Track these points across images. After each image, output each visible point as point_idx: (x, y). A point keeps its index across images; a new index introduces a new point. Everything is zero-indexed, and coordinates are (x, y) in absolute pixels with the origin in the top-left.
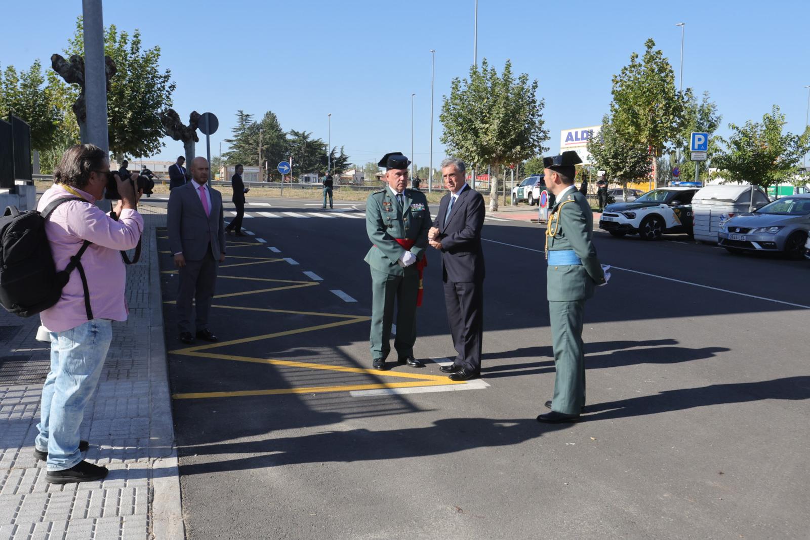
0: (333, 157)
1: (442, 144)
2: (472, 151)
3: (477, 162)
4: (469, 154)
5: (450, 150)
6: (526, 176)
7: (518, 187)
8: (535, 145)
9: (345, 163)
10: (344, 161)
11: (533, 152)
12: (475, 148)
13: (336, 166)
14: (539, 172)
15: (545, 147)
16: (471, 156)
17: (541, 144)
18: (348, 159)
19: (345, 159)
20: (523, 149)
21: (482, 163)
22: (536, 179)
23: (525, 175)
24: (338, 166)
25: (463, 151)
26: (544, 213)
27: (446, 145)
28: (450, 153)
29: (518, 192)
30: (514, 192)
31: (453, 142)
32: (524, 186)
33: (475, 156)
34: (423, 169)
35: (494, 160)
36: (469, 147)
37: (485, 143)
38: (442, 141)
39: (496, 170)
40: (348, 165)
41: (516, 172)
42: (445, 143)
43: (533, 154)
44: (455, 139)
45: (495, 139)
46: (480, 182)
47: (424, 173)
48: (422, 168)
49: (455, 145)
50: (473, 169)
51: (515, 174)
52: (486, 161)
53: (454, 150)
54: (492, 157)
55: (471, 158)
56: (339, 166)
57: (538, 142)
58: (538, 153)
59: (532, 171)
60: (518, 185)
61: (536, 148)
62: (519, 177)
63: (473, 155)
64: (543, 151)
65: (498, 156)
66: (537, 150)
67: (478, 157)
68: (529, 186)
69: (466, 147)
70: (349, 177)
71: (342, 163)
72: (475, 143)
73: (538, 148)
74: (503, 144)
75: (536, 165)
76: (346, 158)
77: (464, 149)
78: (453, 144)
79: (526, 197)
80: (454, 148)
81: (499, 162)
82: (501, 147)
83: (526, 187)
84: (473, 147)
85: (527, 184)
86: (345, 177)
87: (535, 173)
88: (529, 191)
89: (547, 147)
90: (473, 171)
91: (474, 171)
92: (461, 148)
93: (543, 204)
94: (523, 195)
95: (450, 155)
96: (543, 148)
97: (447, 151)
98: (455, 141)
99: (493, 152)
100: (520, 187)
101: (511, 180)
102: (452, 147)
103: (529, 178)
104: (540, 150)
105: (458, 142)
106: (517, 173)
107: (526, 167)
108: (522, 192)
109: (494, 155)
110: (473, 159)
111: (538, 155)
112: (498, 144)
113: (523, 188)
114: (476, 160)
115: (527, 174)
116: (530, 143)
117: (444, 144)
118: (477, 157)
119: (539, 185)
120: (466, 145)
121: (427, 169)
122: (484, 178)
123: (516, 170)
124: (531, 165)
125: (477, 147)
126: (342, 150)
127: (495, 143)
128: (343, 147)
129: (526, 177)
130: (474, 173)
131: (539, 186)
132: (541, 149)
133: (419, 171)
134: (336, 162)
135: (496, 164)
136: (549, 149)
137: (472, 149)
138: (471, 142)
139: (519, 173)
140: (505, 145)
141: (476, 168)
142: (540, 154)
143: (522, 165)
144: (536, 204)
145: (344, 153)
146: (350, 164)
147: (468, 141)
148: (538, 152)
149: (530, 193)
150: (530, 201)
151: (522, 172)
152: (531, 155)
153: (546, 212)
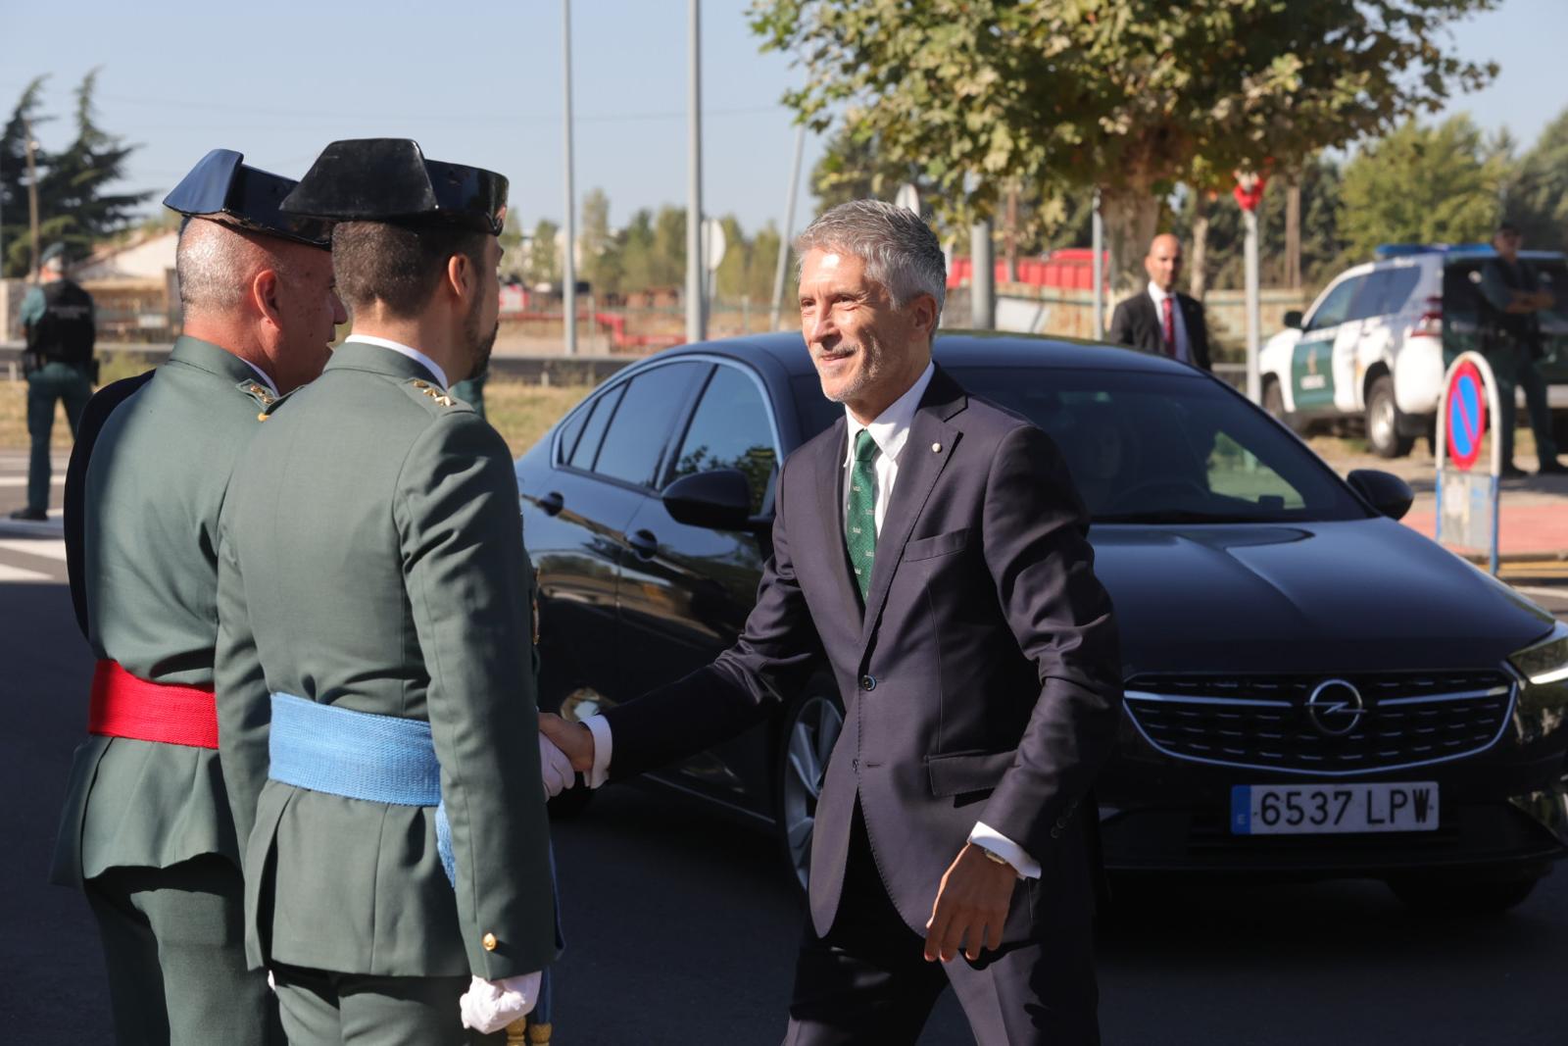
0: (26, 147)
1: (765, 48)
2: (968, 100)
3: (1007, 171)
4: (949, 115)
5: (816, 95)
6: (1354, 252)
7: (1293, 335)
8: (1395, 44)
9: (106, 190)
10: (99, 179)
11: (1382, 88)
12: (988, 76)
13: (48, 210)
14: (1441, 227)
15: (1464, 58)
16: (964, 131)
17: (1440, 39)
18: (127, 164)
19: (108, 165)
20: (1318, 75)
21: (1041, 175)
22: (1415, 274)
23: (1344, 245)
24: (60, 211)
25: (905, 96)
26: (1473, 507)
27: (789, 55)
28: (822, 116)
29: (1298, 370)
30: (1265, 368)
31: (839, 37)
32: (1336, 323)
33: (988, 129)
34: (653, 224)
35: (1123, 151)
36: (948, 71)
37: (1060, 44)
38: (760, 28)
39: (1135, 223)
40: (131, 200)
41: (1282, 228)
42: (781, 43)
43: (1387, 109)
44: (850, 18)
45: (1125, 14)
46: (1042, 301)
47: (661, 249)
48: (643, 219)
49: (849, 55)
50: (985, 217)
51: (1273, 245)
52: (1064, 163)
53: (845, 93)
54: (1105, 138)
55: (967, 145)
56: (73, 211)
57: (1416, 23)
58: (1416, 101)
59: (1394, 216)
60: (1292, 320)
61: (1401, 64)
62: (1306, 260)
63: (975, 120)
64: (1450, 82)
65: (1149, 131)
66: (1409, 78)
67: (1015, 138)
68: (1372, 322)
69: (930, 74)
70: (139, 285)
71: (85, 190)
72: (986, 43)
73: (1416, 68)
74: (1179, 45)
75: (1419, 178)
76: (115, 156)
77: (915, 82)
78: (835, 50)
79: (1348, 396)
80: (846, 79)
81: (1155, 165)
82: (1166, 66)
83: (1347, 335)
84: (975, 70)
85: (1357, 312)
86: (111, 284)
87: (1416, 237)
88: (1369, 356)
89: (1481, 63)
90: (978, 235)
91: (991, 229)
92: (896, 76)
93: (1463, 449)
94: (1330, 386)
95: (820, 126)
96: (1452, 66)
97: (795, 101)
98: (850, 33)
99: (1117, 98)
100: (1307, 330)
101: (1242, 287)
102: (832, 74)
103: (1367, 269)
104: (1433, 81)
105: (872, 33)
106: (1292, 235)
107: (1353, 194)
108: (1325, 367)
109: (1121, 126)
110: (980, 152)
111: (1422, 110)
112: (1150, 44)
113: (1330, 343)
114: (996, 159)
115: (1361, 238)
116: (1359, 32)
117: (776, 53)
118: (1001, 138)
119: (1432, 316)
120: (925, 60)
121: (676, 222)
122: (1067, 272)
123: (1282, 215)
124: (1385, 180)
125: (1006, 72)
126: (85, 101)
127: (1128, 38)
128: (89, 82)
129: (1351, 264)
130: (991, 244)
131: (1437, 324)
132: (1438, 69)
133: (624, 238)
134: (45, 186)
135: (1139, 182)
136: (1493, 70)
137: (964, 88)
138: (961, 34)
139: (1305, 234)
140: (1188, 49)
141: (1000, 217)
142: (1434, 107)
143: (1326, 179)
144: (1422, 444)
145: (101, 124)
146: (146, 196)
147: (937, 34)
148: (1424, 91)
149: (1378, 376)
150: (1381, 429)
151: (1329, 226)
152: (1374, 115)
153: (1487, 503)
